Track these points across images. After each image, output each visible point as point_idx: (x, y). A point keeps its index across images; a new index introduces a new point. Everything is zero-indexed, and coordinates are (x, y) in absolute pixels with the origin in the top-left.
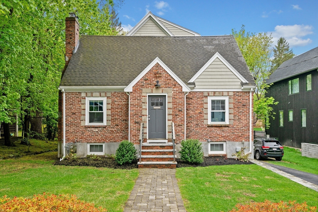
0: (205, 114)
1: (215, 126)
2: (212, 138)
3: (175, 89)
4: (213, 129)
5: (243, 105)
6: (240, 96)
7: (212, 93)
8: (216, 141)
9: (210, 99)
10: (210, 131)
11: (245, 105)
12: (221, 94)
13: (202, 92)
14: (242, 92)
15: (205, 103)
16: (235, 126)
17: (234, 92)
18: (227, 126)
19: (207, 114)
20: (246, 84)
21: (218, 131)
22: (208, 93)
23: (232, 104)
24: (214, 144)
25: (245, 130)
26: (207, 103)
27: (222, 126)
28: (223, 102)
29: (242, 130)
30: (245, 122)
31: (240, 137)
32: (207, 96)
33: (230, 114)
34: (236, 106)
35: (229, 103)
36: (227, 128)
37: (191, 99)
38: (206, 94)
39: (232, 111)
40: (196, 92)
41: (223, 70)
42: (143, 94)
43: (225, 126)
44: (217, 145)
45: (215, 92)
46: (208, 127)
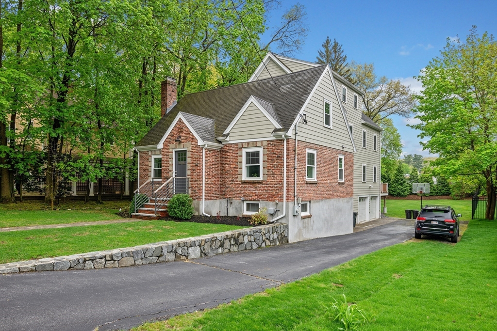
0: (240, 168)
1: (249, 183)
2: (246, 196)
3: (193, 143)
4: (247, 185)
5: (277, 157)
6: (275, 145)
7: (245, 144)
8: (249, 200)
9: (244, 152)
10: (245, 187)
11: (279, 157)
12: (255, 144)
13: (237, 144)
14: (277, 140)
15: (240, 156)
16: (268, 183)
17: (268, 141)
18: (261, 183)
19: (242, 168)
20: (279, 130)
21: (251, 189)
22: (242, 143)
23: (266, 156)
24: (254, 204)
25: (279, 188)
26: (242, 156)
27: (255, 183)
28: (258, 153)
29: (277, 187)
30: (279, 178)
31: (274, 195)
32: (241, 148)
33: (264, 168)
34: (270, 158)
35: (264, 155)
36: (261, 185)
37: (227, 152)
38: (240, 146)
39: (266, 165)
40: (232, 144)
41: (257, 116)
42: (171, 150)
43: (259, 183)
44: (253, 204)
45: (248, 143)
46: (242, 183)
